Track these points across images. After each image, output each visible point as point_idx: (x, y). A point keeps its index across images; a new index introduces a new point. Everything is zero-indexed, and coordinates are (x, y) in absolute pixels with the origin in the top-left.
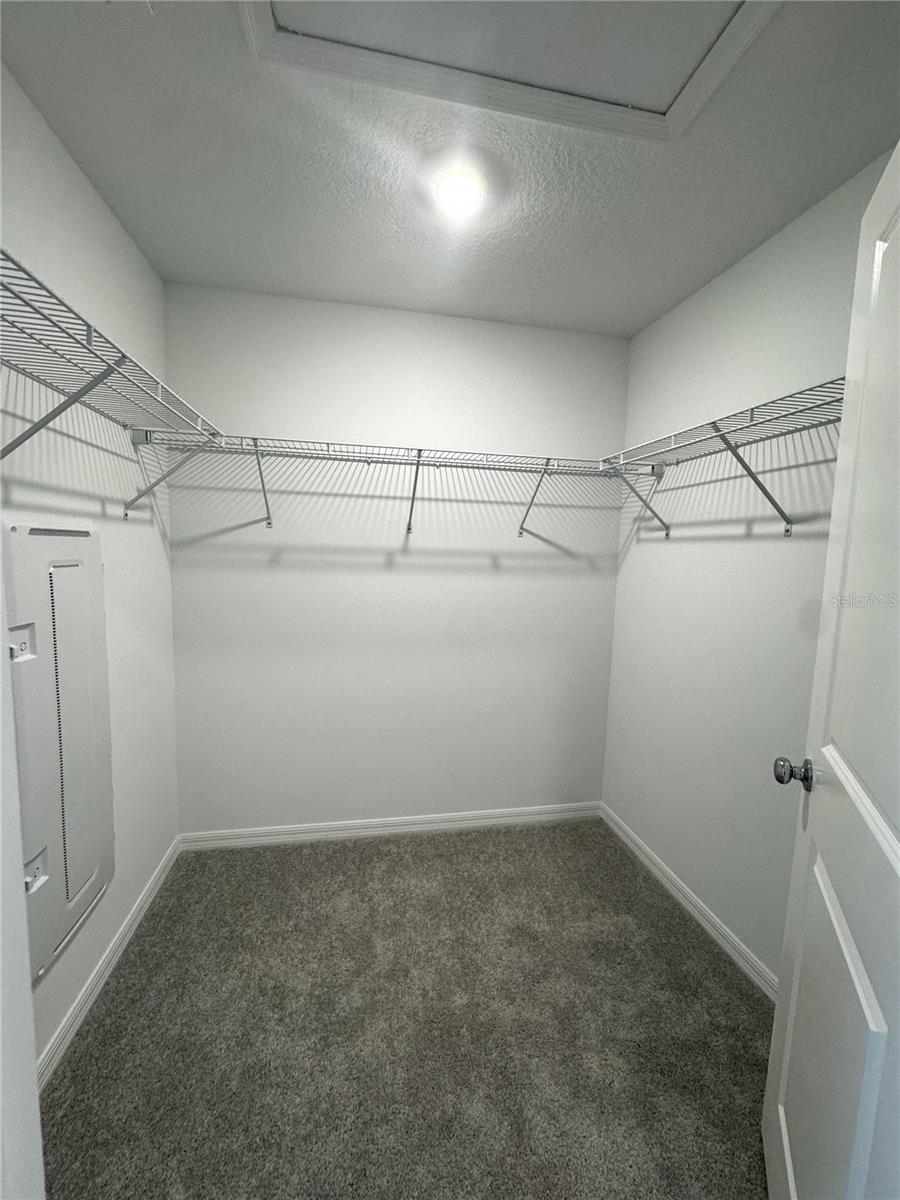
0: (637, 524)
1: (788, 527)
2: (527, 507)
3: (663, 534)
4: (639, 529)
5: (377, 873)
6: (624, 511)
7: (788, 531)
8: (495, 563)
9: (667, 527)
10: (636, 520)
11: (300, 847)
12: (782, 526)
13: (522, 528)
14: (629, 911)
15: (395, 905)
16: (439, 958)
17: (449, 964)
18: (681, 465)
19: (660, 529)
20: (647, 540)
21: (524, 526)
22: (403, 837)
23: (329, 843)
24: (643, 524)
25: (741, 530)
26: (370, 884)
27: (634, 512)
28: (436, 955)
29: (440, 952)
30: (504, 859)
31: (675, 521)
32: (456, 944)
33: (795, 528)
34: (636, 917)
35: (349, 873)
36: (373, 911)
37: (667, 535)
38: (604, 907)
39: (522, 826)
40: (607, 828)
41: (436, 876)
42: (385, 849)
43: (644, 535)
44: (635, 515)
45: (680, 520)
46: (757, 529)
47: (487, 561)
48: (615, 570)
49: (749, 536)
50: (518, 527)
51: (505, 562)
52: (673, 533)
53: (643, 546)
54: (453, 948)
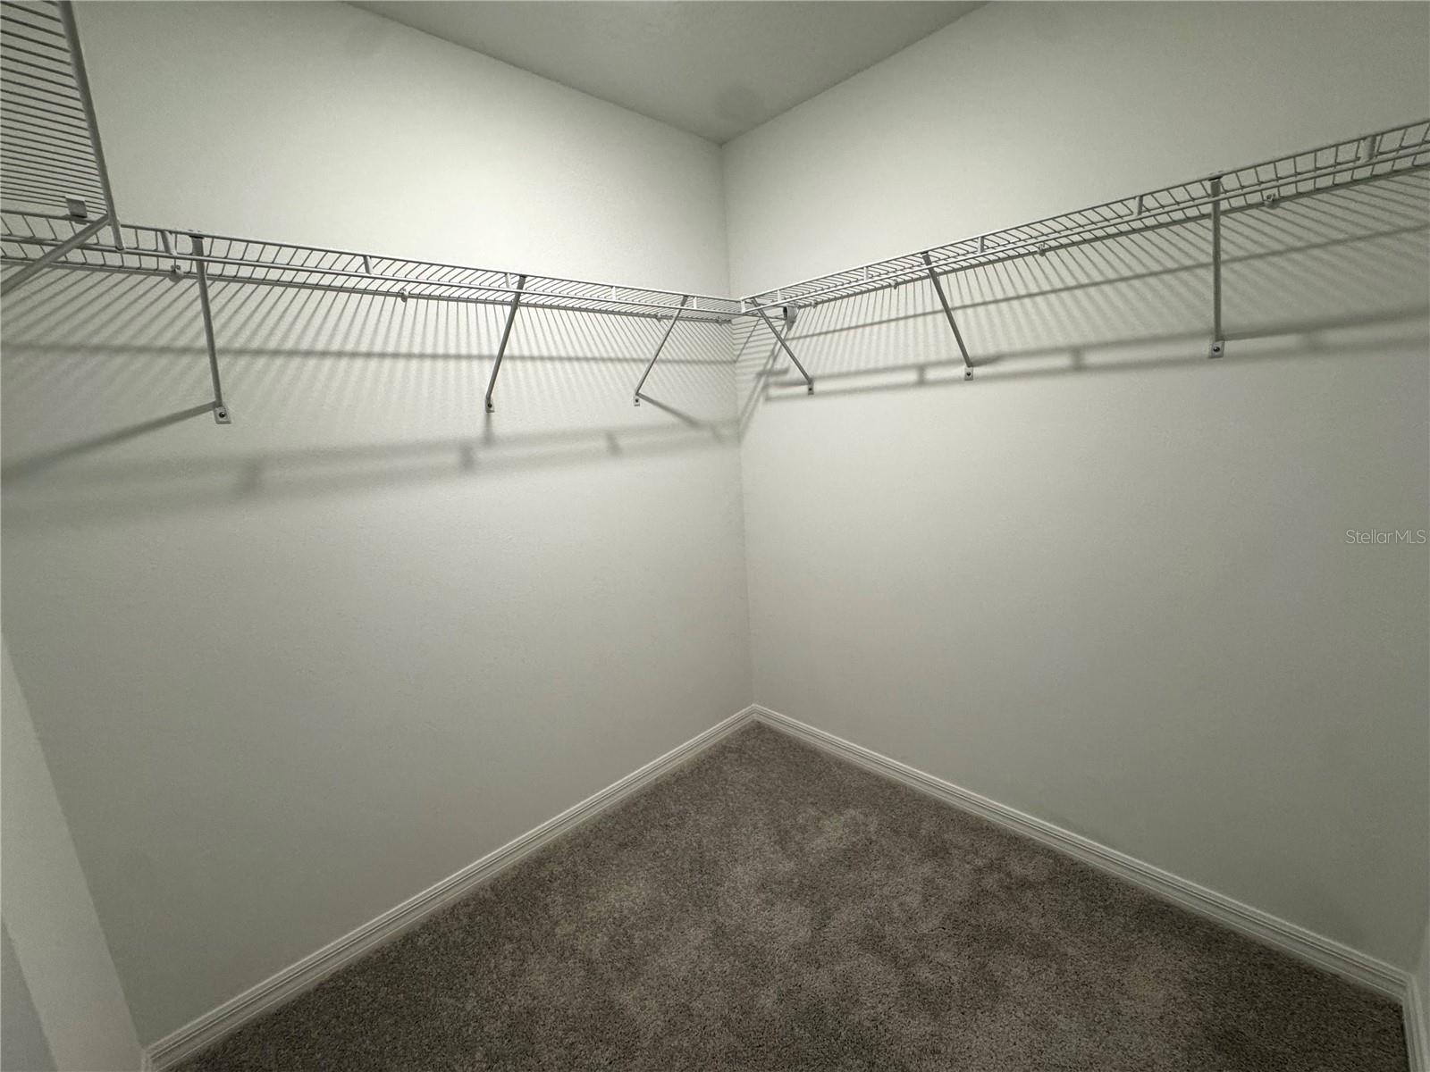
0: (763, 380)
1: (969, 370)
2: (647, 365)
3: (804, 389)
4: (766, 386)
5: (556, 911)
6: (738, 364)
7: (969, 374)
8: (613, 445)
9: (809, 381)
10: (760, 375)
11: (408, 939)
12: (961, 370)
13: (637, 394)
14: (847, 805)
15: (612, 939)
16: (711, 968)
17: (727, 967)
18: (820, 306)
19: (801, 384)
20: (779, 398)
21: (640, 392)
22: (557, 846)
23: (453, 911)
24: (772, 379)
25: (912, 376)
26: (558, 930)
27: (755, 366)
28: (704, 967)
29: (707, 960)
30: (697, 812)
31: (819, 372)
32: (717, 940)
33: (977, 371)
34: (856, 807)
35: (517, 934)
36: (589, 964)
37: (810, 389)
38: (824, 813)
39: (688, 766)
40: (771, 730)
41: (635, 873)
42: (544, 874)
43: (774, 392)
44: (760, 368)
45: (828, 371)
46: (932, 374)
47: (602, 444)
48: (739, 437)
49: (921, 383)
50: (633, 393)
51: (623, 442)
52: (818, 387)
53: (774, 408)
54: (717, 946)
